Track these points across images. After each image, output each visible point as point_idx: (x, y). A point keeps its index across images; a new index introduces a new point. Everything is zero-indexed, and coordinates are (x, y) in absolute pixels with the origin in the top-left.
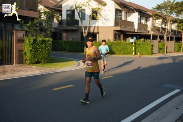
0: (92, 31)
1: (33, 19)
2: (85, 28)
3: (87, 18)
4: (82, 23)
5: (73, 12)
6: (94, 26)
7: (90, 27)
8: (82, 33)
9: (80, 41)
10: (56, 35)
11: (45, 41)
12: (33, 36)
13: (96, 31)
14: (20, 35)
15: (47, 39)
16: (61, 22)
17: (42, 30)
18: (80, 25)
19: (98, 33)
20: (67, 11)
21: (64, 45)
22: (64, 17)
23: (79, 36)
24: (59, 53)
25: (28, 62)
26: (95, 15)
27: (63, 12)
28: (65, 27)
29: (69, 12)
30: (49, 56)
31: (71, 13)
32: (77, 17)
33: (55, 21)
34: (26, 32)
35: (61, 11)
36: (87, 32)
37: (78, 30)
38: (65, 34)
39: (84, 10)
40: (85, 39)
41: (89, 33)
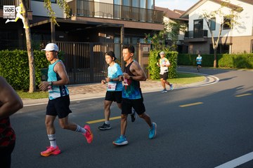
0: (223, 42)
1: (158, 32)
2: (216, 39)
3: (218, 28)
4: (211, 33)
5: (201, 21)
6: (226, 36)
7: (221, 38)
8: (211, 45)
9: (208, 54)
10: (182, 48)
11: (171, 54)
12: (158, 49)
13: (228, 42)
14: (146, 49)
15: (173, 52)
16: (187, 34)
17: (167, 43)
18: (209, 35)
19: (231, 44)
20: (195, 21)
21: (190, 59)
22: (191, 28)
23: (208, 48)
24: (185, 67)
25: (153, 77)
26: (228, 23)
27: (189, 23)
28: (192, 38)
29: (197, 23)
30: (174, 71)
31: (200, 23)
32: (205, 27)
33: (181, 33)
34: (151, 45)
35: (187, 22)
36: (217, 43)
37: (207, 42)
38: (191, 47)
39: (214, 18)
40: (215, 52)
41: (220, 45)
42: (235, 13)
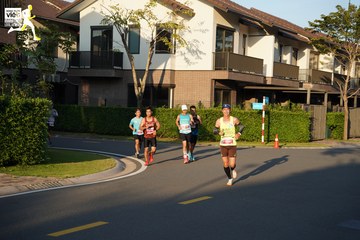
0: (156, 81)
2: (140, 73)
3: (145, 48)
4: (131, 59)
5: (108, 31)
6: (162, 67)
7: (151, 71)
8: (131, 87)
9: (125, 106)
11: (33, 105)
13: (167, 81)
15: (38, 100)
16: (75, 57)
18: (127, 65)
19: (173, 86)
20: (93, 28)
21: (84, 117)
22: (85, 44)
23: (123, 94)
26: (165, 40)
27: (81, 33)
28: (87, 70)
29: (98, 33)
30: (41, 146)
31: (103, 35)
32: (118, 45)
33: (62, 54)
35: (75, 30)
36: (143, 82)
37: (122, 79)
38: (85, 89)
39: (138, 27)
40: (139, 102)
41: (149, 86)
42: (180, 19)
